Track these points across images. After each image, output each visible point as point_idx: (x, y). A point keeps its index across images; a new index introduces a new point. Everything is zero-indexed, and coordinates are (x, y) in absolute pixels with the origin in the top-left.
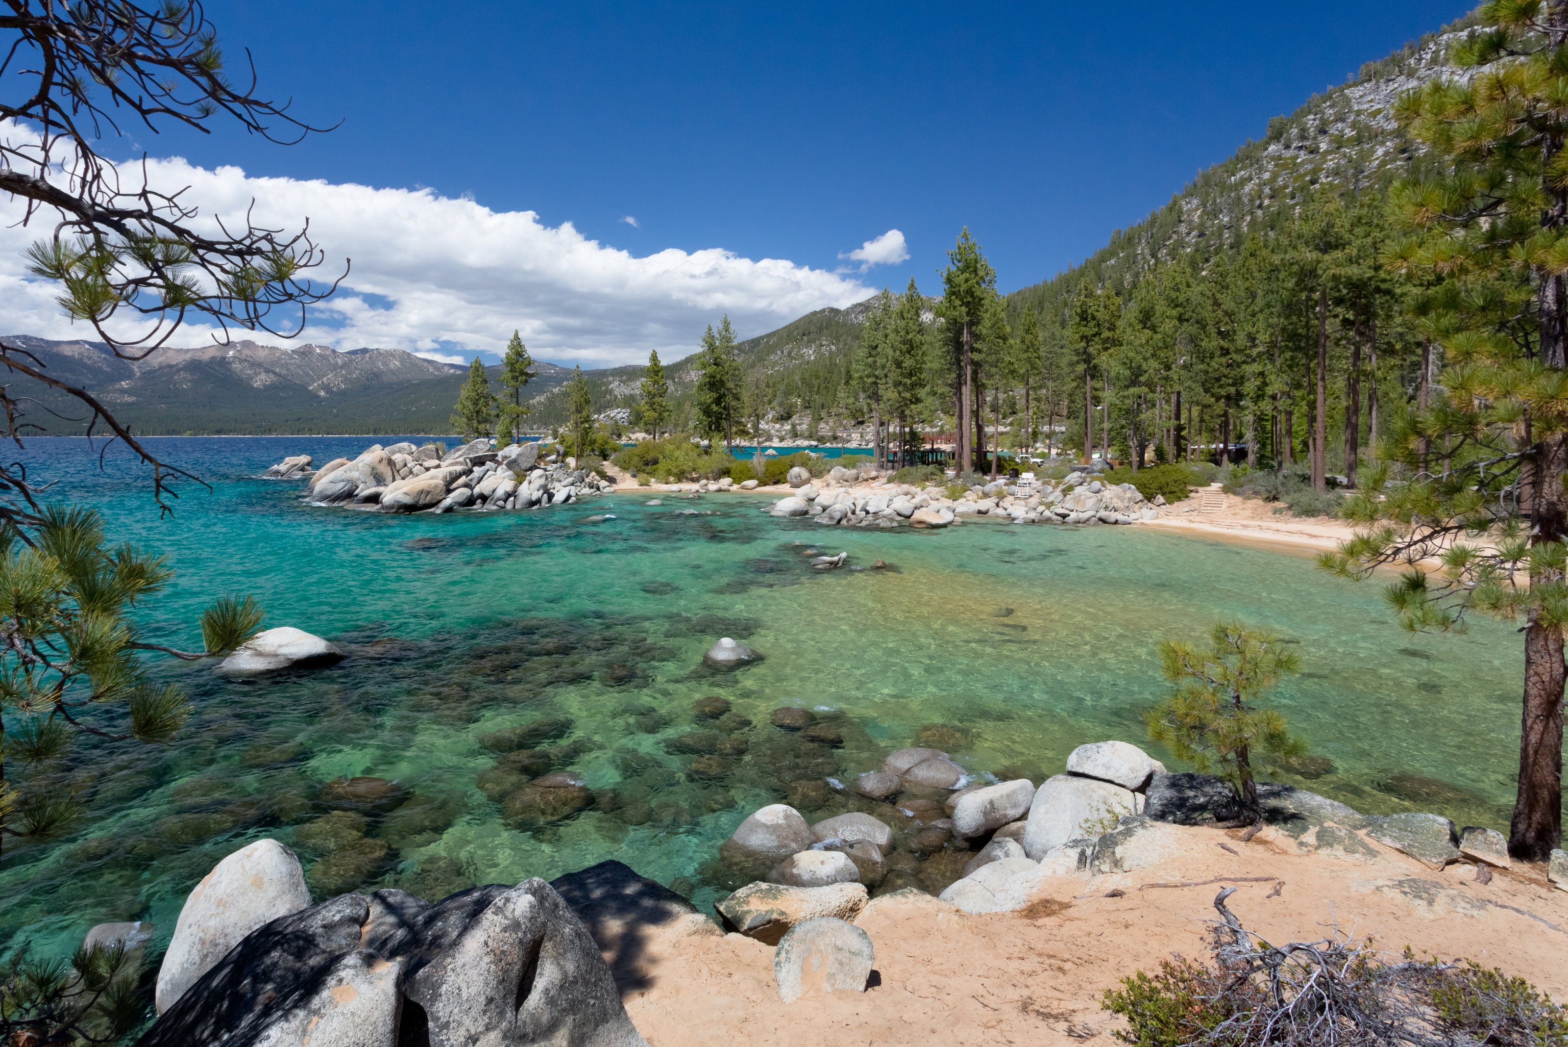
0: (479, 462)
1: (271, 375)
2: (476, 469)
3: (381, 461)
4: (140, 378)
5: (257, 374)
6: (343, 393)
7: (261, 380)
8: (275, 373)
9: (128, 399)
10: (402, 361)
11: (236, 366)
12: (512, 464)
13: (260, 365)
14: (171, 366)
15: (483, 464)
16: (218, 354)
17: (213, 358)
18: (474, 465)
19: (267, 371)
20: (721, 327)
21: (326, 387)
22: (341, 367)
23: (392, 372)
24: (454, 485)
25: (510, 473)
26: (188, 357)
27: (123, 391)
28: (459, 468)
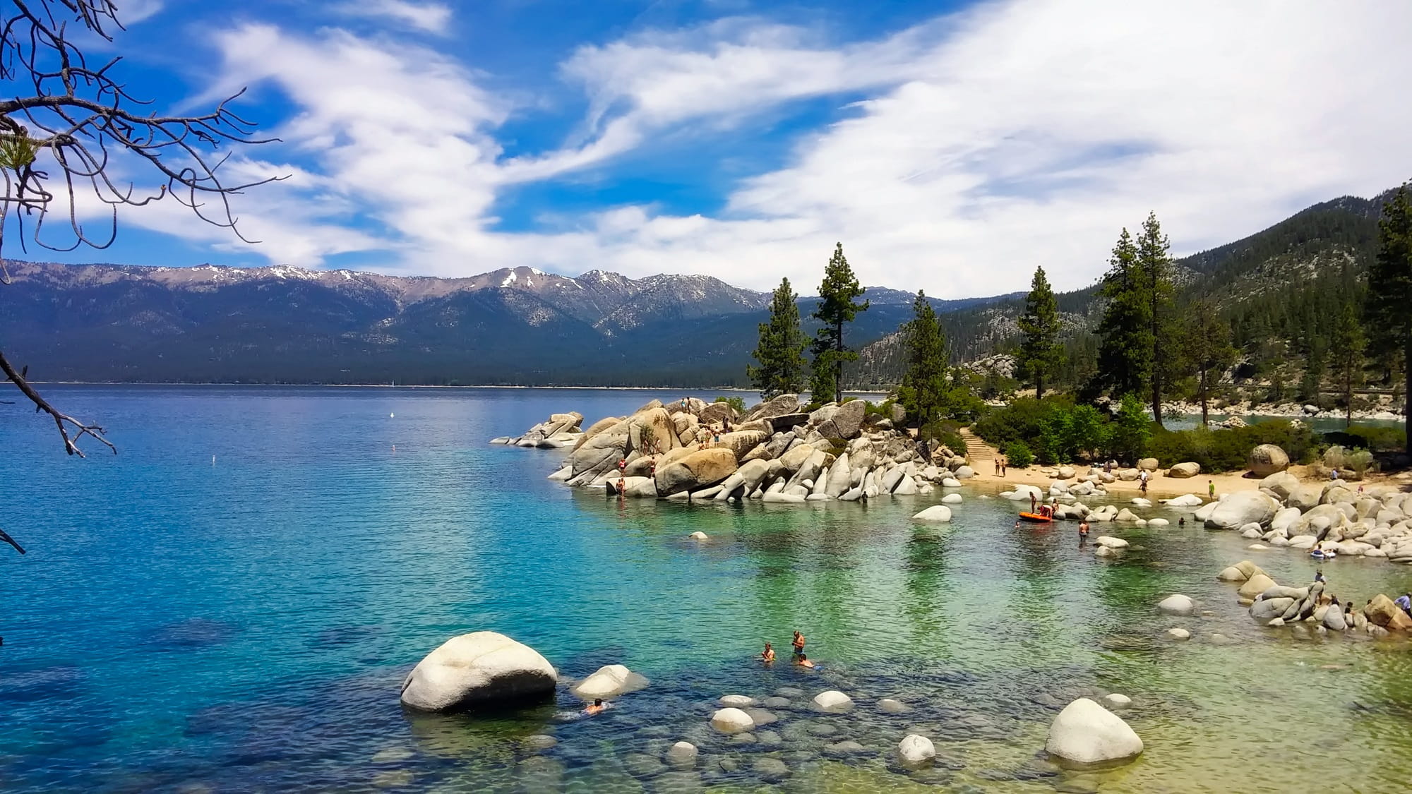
0: (784, 425)
1: (551, 311)
2: (780, 434)
3: (657, 421)
4: (403, 315)
5: (533, 309)
6: (633, 333)
7: (540, 316)
8: (554, 308)
9: (390, 340)
10: (707, 291)
11: (510, 299)
12: (826, 430)
13: (537, 298)
14: (437, 300)
15: (790, 428)
16: (490, 285)
17: (484, 290)
18: (776, 430)
19: (546, 305)
20: (1143, 233)
21: (613, 325)
22: (633, 299)
23: (695, 304)
24: (748, 456)
25: (825, 441)
26: (456, 288)
27: (386, 331)
28: (755, 434)
